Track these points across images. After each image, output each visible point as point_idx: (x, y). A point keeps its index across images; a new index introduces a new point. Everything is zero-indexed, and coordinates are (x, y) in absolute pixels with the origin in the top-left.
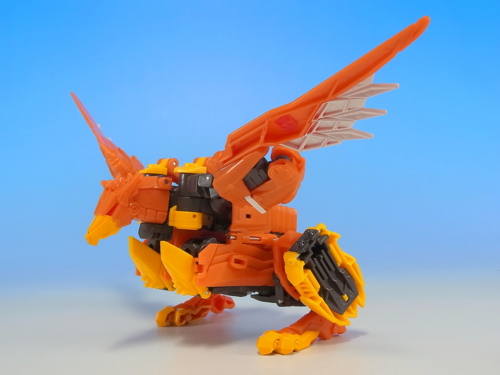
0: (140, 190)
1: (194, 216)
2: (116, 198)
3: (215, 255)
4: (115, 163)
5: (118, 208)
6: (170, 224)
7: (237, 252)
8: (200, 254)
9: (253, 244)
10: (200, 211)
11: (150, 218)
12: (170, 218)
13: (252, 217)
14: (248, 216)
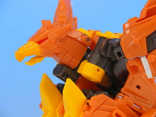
0: (67, 36)
1: (98, 70)
2: (47, 34)
3: (102, 104)
4: (61, 17)
5: (47, 41)
6: (79, 71)
7: (120, 108)
8: (92, 98)
9: (134, 110)
10: (104, 69)
11: (66, 61)
12: (80, 67)
13: (141, 89)
14: (138, 87)
